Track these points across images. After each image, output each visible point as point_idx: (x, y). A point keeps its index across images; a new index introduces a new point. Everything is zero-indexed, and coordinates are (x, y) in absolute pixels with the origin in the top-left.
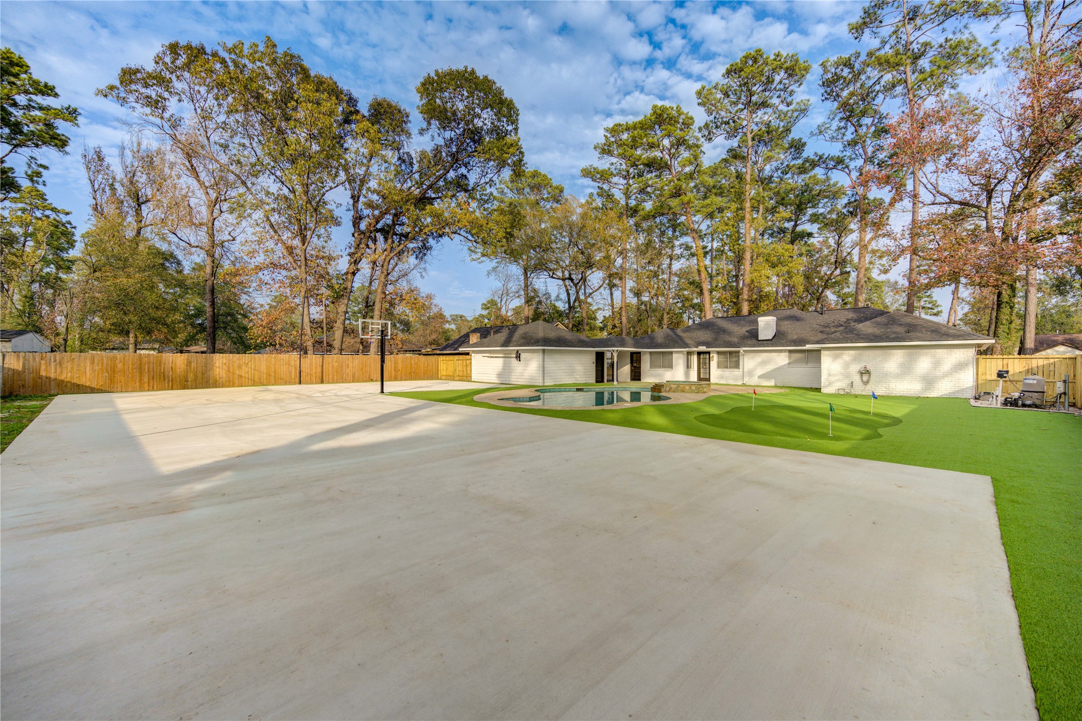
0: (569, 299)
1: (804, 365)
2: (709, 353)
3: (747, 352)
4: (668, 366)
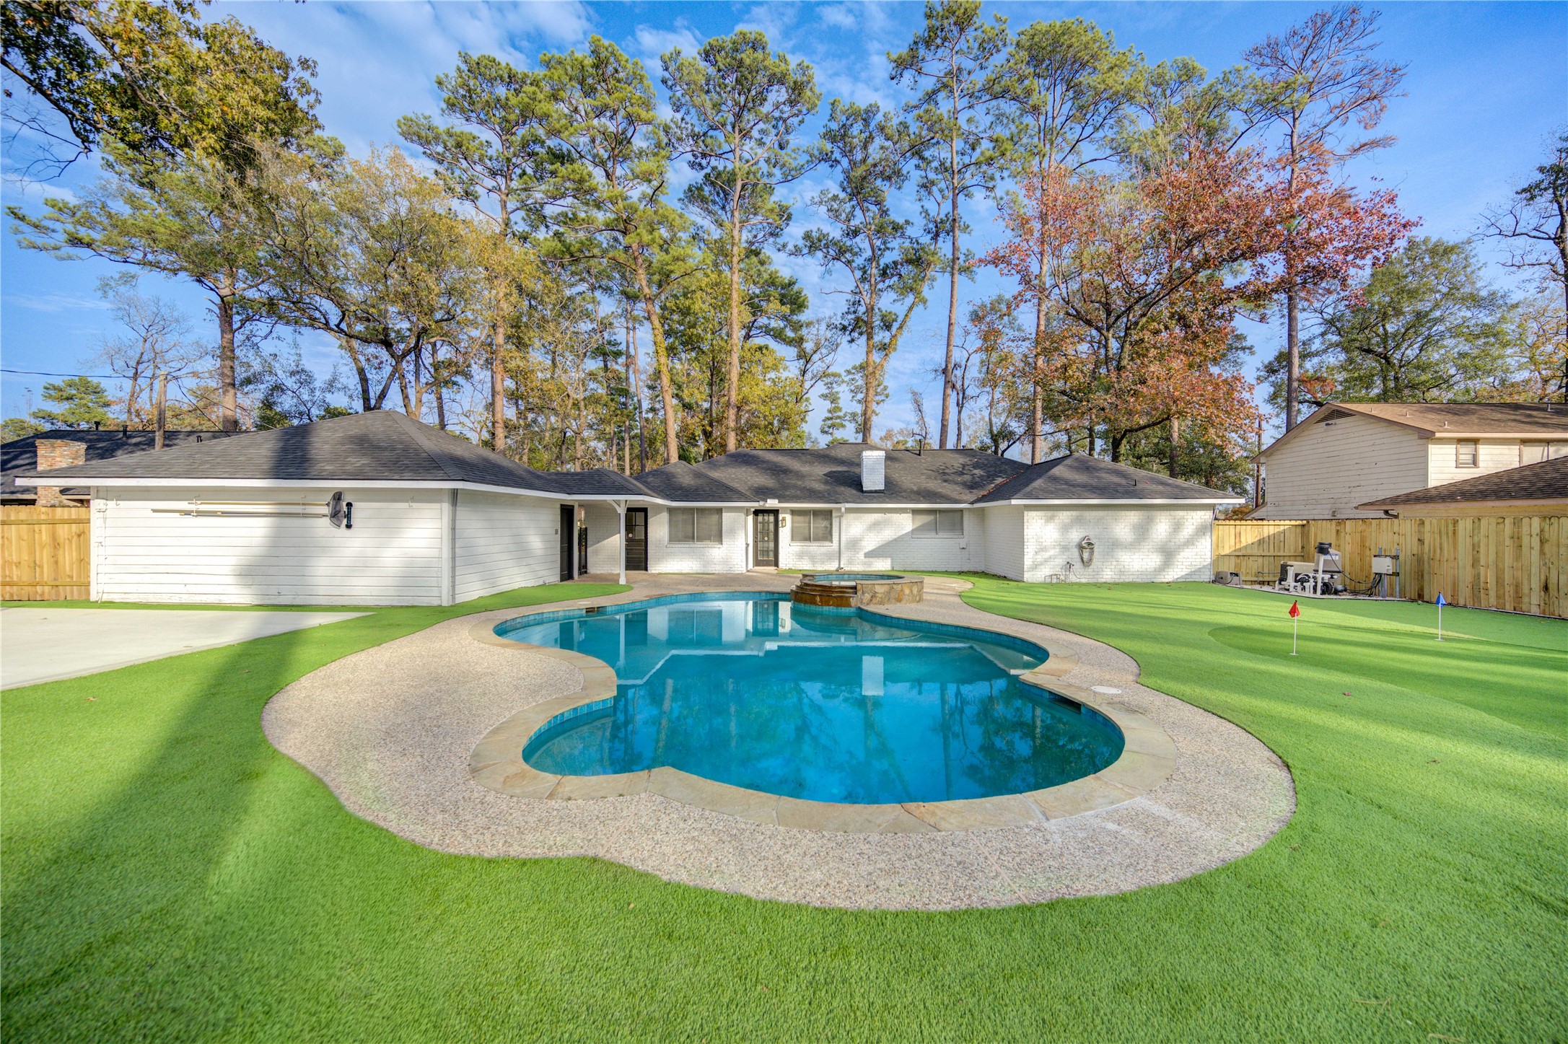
0: (365, 392)
1: (933, 534)
2: (775, 512)
3: (849, 510)
4: (708, 538)
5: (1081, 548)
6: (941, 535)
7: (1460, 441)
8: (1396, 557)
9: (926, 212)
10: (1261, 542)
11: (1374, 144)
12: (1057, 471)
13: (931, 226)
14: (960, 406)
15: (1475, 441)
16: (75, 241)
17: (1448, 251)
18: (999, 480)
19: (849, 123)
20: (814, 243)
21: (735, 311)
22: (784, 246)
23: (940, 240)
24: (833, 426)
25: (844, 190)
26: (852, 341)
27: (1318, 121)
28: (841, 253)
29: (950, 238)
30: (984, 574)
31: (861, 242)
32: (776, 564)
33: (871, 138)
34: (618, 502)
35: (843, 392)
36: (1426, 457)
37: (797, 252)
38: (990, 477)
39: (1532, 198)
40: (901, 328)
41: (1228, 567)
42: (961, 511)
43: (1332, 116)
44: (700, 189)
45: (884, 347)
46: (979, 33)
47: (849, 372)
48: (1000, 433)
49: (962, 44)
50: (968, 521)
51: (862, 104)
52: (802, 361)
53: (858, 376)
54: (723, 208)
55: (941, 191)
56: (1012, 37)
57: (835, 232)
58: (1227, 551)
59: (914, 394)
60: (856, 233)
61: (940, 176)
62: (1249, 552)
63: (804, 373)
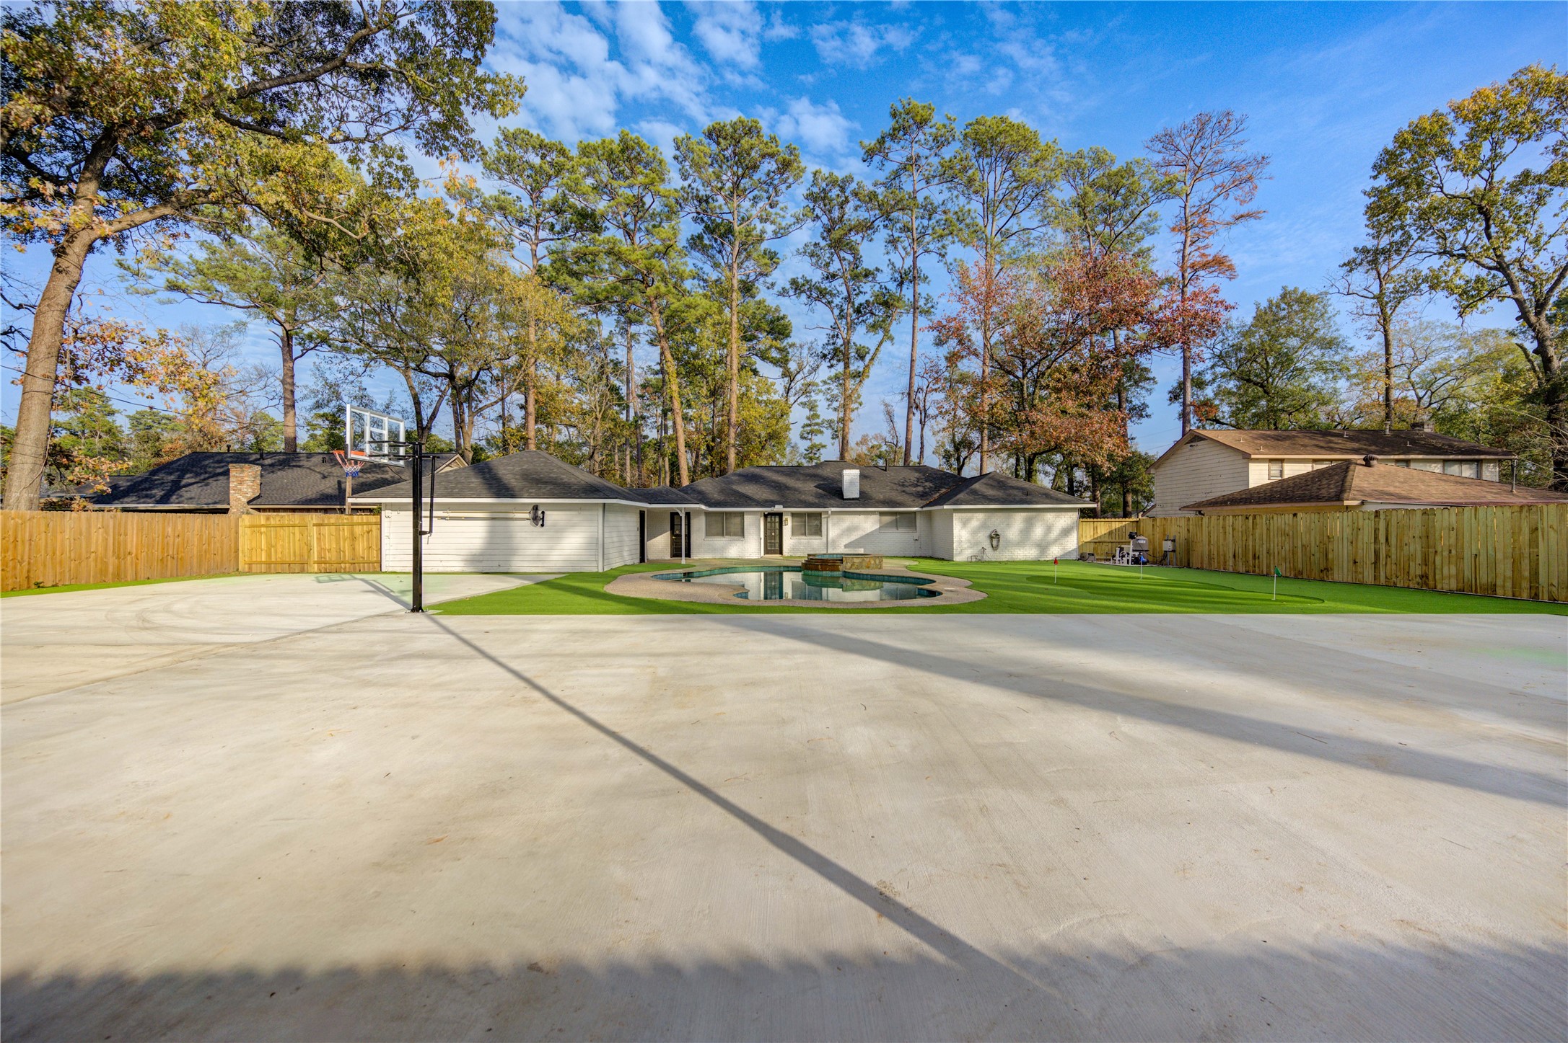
1: (895, 530)
2: (780, 515)
3: (833, 513)
4: (735, 534)
5: (991, 538)
6: (901, 530)
7: (1271, 460)
8: (1173, 541)
9: (893, 264)
10: (1110, 533)
11: (1249, 215)
12: (976, 486)
13: (897, 275)
14: (923, 423)
15: (1282, 461)
16: (173, 287)
17: (1311, 300)
18: (943, 491)
19: (828, 188)
20: (797, 286)
21: (735, 346)
22: (773, 285)
23: (905, 287)
24: (811, 432)
25: (824, 238)
26: (832, 366)
27: (1205, 196)
28: (822, 295)
29: (912, 285)
30: (931, 558)
31: (838, 286)
32: (781, 553)
33: (847, 201)
34: (681, 509)
35: (820, 399)
36: (1247, 472)
37: (783, 293)
38: (937, 488)
39: (1351, 271)
40: (872, 359)
41: (1088, 550)
42: (915, 513)
43: (1215, 194)
44: (700, 237)
45: (858, 375)
46: (934, 130)
47: (825, 382)
48: (961, 443)
49: (921, 137)
50: (920, 521)
51: (840, 175)
52: (786, 379)
53: (833, 386)
54: (720, 252)
55: (905, 249)
56: (959, 131)
57: (816, 276)
58: (1088, 540)
59: (886, 405)
60: (833, 276)
61: (903, 235)
62: (1103, 540)
63: (788, 390)
